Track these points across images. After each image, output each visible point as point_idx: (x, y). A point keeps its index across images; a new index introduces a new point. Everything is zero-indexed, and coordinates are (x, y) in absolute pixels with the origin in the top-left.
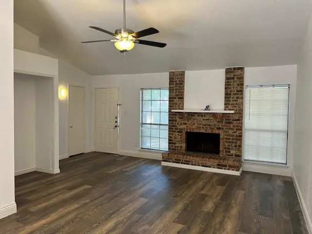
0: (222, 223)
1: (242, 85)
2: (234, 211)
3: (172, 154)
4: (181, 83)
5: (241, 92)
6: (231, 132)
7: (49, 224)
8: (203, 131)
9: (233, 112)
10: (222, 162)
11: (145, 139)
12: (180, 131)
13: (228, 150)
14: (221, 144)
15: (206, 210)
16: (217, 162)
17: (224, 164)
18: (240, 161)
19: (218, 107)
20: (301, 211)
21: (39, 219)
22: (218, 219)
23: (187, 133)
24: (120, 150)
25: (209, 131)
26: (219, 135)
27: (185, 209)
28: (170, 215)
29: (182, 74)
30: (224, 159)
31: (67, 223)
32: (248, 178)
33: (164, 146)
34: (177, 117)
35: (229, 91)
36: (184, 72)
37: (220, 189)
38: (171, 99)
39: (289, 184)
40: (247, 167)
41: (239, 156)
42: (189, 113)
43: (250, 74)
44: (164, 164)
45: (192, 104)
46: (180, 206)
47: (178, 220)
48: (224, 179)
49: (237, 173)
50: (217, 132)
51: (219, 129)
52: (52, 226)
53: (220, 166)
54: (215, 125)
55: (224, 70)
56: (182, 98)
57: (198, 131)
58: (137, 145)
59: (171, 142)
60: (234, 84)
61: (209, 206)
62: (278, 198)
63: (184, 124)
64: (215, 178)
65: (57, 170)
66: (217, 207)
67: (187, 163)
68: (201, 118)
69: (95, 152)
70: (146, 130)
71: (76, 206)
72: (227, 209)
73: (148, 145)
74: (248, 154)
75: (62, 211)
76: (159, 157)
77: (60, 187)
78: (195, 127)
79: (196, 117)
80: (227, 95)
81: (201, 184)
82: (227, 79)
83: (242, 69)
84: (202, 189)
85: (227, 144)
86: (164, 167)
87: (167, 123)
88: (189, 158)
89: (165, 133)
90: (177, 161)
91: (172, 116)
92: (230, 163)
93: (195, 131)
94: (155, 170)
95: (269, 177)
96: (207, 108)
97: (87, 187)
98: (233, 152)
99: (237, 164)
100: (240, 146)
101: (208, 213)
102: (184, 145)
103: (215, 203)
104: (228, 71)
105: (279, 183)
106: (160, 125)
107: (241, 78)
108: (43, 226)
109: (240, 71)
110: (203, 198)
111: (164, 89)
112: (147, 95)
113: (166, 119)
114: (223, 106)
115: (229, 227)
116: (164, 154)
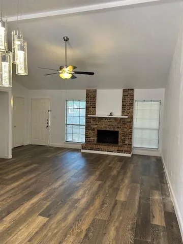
0: (122, 180)
1: (133, 100)
2: (129, 174)
3: (88, 144)
4: (95, 97)
5: (132, 104)
6: (125, 129)
8: (108, 129)
9: (127, 117)
10: (120, 149)
11: (68, 135)
12: (93, 130)
13: (123, 141)
14: (119, 137)
15: (113, 174)
16: (116, 148)
17: (121, 149)
18: (131, 148)
19: (118, 114)
22: (120, 178)
23: (99, 131)
24: (50, 143)
25: (112, 129)
26: (118, 131)
27: (101, 174)
28: (92, 178)
29: (95, 91)
30: (121, 147)
31: (33, 183)
32: (135, 157)
33: (83, 140)
34: (91, 120)
35: (125, 103)
36: (96, 90)
37: (119, 164)
38: (87, 108)
39: (159, 160)
40: (135, 152)
41: (131, 145)
42: (99, 118)
43: (138, 93)
44: (83, 151)
45: (101, 112)
46: (98, 173)
47: (98, 180)
48: (121, 159)
49: (129, 155)
50: (117, 130)
51: (118, 128)
53: (119, 151)
54: (116, 125)
55: (122, 90)
56: (95, 107)
57: (105, 129)
59: (87, 137)
60: (128, 99)
61: (115, 172)
62: (153, 167)
63: (96, 124)
65: (10, 156)
66: (119, 173)
67: (98, 150)
68: (107, 121)
69: (31, 145)
70: (69, 129)
71: (33, 175)
72: (125, 173)
73: (70, 139)
74: (136, 144)
75: (25, 178)
76: (79, 147)
78: (103, 126)
79: (104, 120)
80: (124, 106)
81: (108, 161)
82: (124, 96)
83: (133, 90)
84: (109, 164)
85: (123, 138)
86: (83, 153)
87: (85, 124)
88: (99, 147)
89: (83, 131)
90: (91, 149)
91: (88, 119)
92: (125, 148)
93: (103, 129)
94: (77, 155)
95: (148, 157)
96: (111, 114)
97: (34, 165)
98: (126, 142)
99: (129, 149)
100: (131, 138)
101: (114, 176)
102: (96, 139)
103: (117, 171)
104: (124, 91)
105: (154, 160)
106: (79, 125)
107: (132, 96)
109: (131, 91)
110: (111, 169)
111: (82, 100)
112: (70, 104)
113: (83, 122)
114: (121, 113)
115: (126, 181)
116: (82, 145)
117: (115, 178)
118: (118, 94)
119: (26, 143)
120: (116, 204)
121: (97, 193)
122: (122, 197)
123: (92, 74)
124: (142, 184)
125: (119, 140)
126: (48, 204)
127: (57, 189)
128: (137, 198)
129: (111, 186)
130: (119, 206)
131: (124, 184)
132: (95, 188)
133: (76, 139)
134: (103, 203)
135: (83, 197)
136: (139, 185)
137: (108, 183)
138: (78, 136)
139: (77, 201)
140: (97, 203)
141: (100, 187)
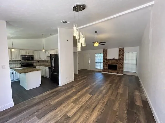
1: (123, 52)
2: (123, 82)
3: (104, 70)
4: (107, 52)
5: (123, 54)
6: (120, 64)
8: (112, 64)
9: (121, 59)
12: (106, 64)
14: (118, 67)
18: (123, 72)
20: (140, 83)
21: (79, 82)
22: (119, 84)
23: (108, 65)
24: (90, 69)
25: (114, 64)
26: (117, 65)
27: (110, 82)
28: (107, 82)
29: (107, 50)
32: (125, 76)
33: (102, 68)
34: (105, 61)
37: (118, 78)
38: (104, 56)
39: (137, 78)
40: (125, 73)
41: (123, 70)
42: (109, 60)
43: (125, 49)
44: (102, 72)
45: (109, 57)
46: (109, 81)
47: (109, 83)
48: (119, 76)
49: (122, 75)
51: (117, 63)
53: (117, 73)
56: (107, 56)
58: (95, 68)
59: (104, 67)
60: (121, 53)
61: (116, 81)
62: (134, 80)
63: (108, 62)
64: (117, 76)
65: (78, 73)
67: (108, 72)
69: (84, 69)
70: (97, 64)
71: (85, 80)
73: (97, 68)
74: (125, 70)
76: (101, 71)
78: (110, 63)
79: (111, 60)
80: (119, 55)
81: (113, 77)
82: (119, 51)
83: (123, 48)
86: (102, 73)
87: (103, 62)
89: (102, 65)
92: (120, 72)
93: (110, 64)
94: (100, 74)
95: (131, 76)
96: (114, 58)
98: (121, 69)
100: (123, 68)
102: (107, 68)
104: (119, 49)
105: (134, 77)
106: (101, 63)
107: (123, 50)
108: (81, 83)
109: (123, 49)
110: (114, 80)
111: (102, 53)
112: (97, 55)
113: (102, 61)
114: (118, 58)
115: (122, 85)
117: (117, 84)
118: (117, 50)
119: (82, 69)
120: (118, 94)
121: (109, 88)
122: (120, 91)
124: (129, 87)
125: (118, 68)
126: (91, 90)
127: (94, 85)
128: (127, 92)
129: (115, 87)
131: (121, 86)
132: (108, 87)
133: (99, 68)
134: (112, 93)
135: (104, 89)
137: (114, 85)
138: (100, 67)
139: (102, 91)
140: (110, 92)
141: (111, 87)
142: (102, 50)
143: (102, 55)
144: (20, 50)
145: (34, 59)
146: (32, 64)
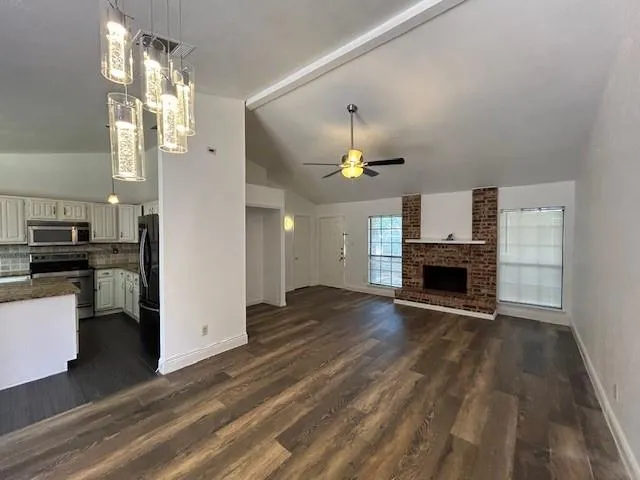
0: (472, 377)
1: (496, 209)
2: (488, 364)
3: (407, 291)
4: (418, 209)
5: (494, 217)
6: (481, 266)
7: (279, 357)
8: (444, 264)
9: (483, 242)
10: (469, 302)
11: (373, 273)
12: (417, 264)
13: (477, 289)
14: (469, 281)
15: (450, 359)
16: (463, 302)
17: (473, 304)
18: (494, 302)
19: (465, 236)
20: (586, 373)
22: (466, 372)
23: (425, 267)
24: (345, 284)
25: (453, 265)
26: (465, 270)
27: (423, 356)
28: (405, 361)
29: (418, 199)
30: (473, 299)
31: (294, 359)
32: (505, 324)
33: (397, 281)
34: (412, 250)
35: (477, 217)
36: (420, 196)
37: (468, 336)
38: (405, 227)
39: (566, 338)
40: (505, 310)
41: (492, 297)
42: (426, 244)
43: (505, 196)
44: (397, 301)
45: (430, 234)
46: (417, 352)
47: (416, 368)
48: (473, 323)
49: (491, 317)
50: (462, 266)
51: (465, 262)
52: (280, 360)
53: (467, 307)
54: (460, 258)
55: (471, 192)
56: (418, 226)
57: (438, 264)
58: (365, 280)
59: (404, 276)
60: (485, 209)
61: (454, 355)
62: (550, 352)
63: (422, 256)
64: (461, 322)
66: (464, 356)
67: (425, 301)
68: (442, 250)
69: (320, 286)
70: (376, 263)
71: (302, 342)
72: (478, 361)
73: (377, 280)
74: (505, 294)
75: (289, 346)
76: (392, 295)
77: (285, 321)
78: (434, 260)
79: (436, 248)
80: (476, 222)
81: (442, 327)
82: (475, 202)
83: (495, 190)
84: (444, 334)
85: (476, 281)
86: (397, 305)
87: (400, 255)
88: (427, 296)
89: (398, 267)
90: (413, 299)
91: (406, 247)
92: (482, 304)
93: (434, 265)
94: (385, 309)
95: (536, 325)
96: (450, 237)
97: (313, 322)
98: (483, 291)
99: (489, 305)
100: (494, 284)
101: (453, 364)
102: (421, 281)
103: (460, 351)
104: (476, 193)
105: (551, 333)
106: (392, 257)
107: (494, 201)
108: (271, 360)
109: (492, 193)
110: (446, 346)
111: (396, 215)
112: (377, 223)
113: (398, 251)
114: (470, 236)
115: (481, 382)
116: (396, 291)
117: (455, 369)
118: (466, 199)
119: (312, 284)
120: (449, 450)
121: (406, 405)
122: (467, 429)
123: (400, 161)
124: (522, 398)
125: (469, 286)
126: (304, 412)
127: (330, 379)
128: (510, 442)
129: (442, 391)
130: (456, 459)
131: (474, 390)
132: (404, 391)
133: (387, 282)
134: (417, 440)
135: (374, 410)
136: (514, 400)
137: (436, 383)
138: (389, 275)
139: (361, 417)
140: (404, 432)
141: (418, 388)
142: (398, 202)
143: (398, 222)
144: (28, 200)
145: (93, 239)
146: (87, 261)
